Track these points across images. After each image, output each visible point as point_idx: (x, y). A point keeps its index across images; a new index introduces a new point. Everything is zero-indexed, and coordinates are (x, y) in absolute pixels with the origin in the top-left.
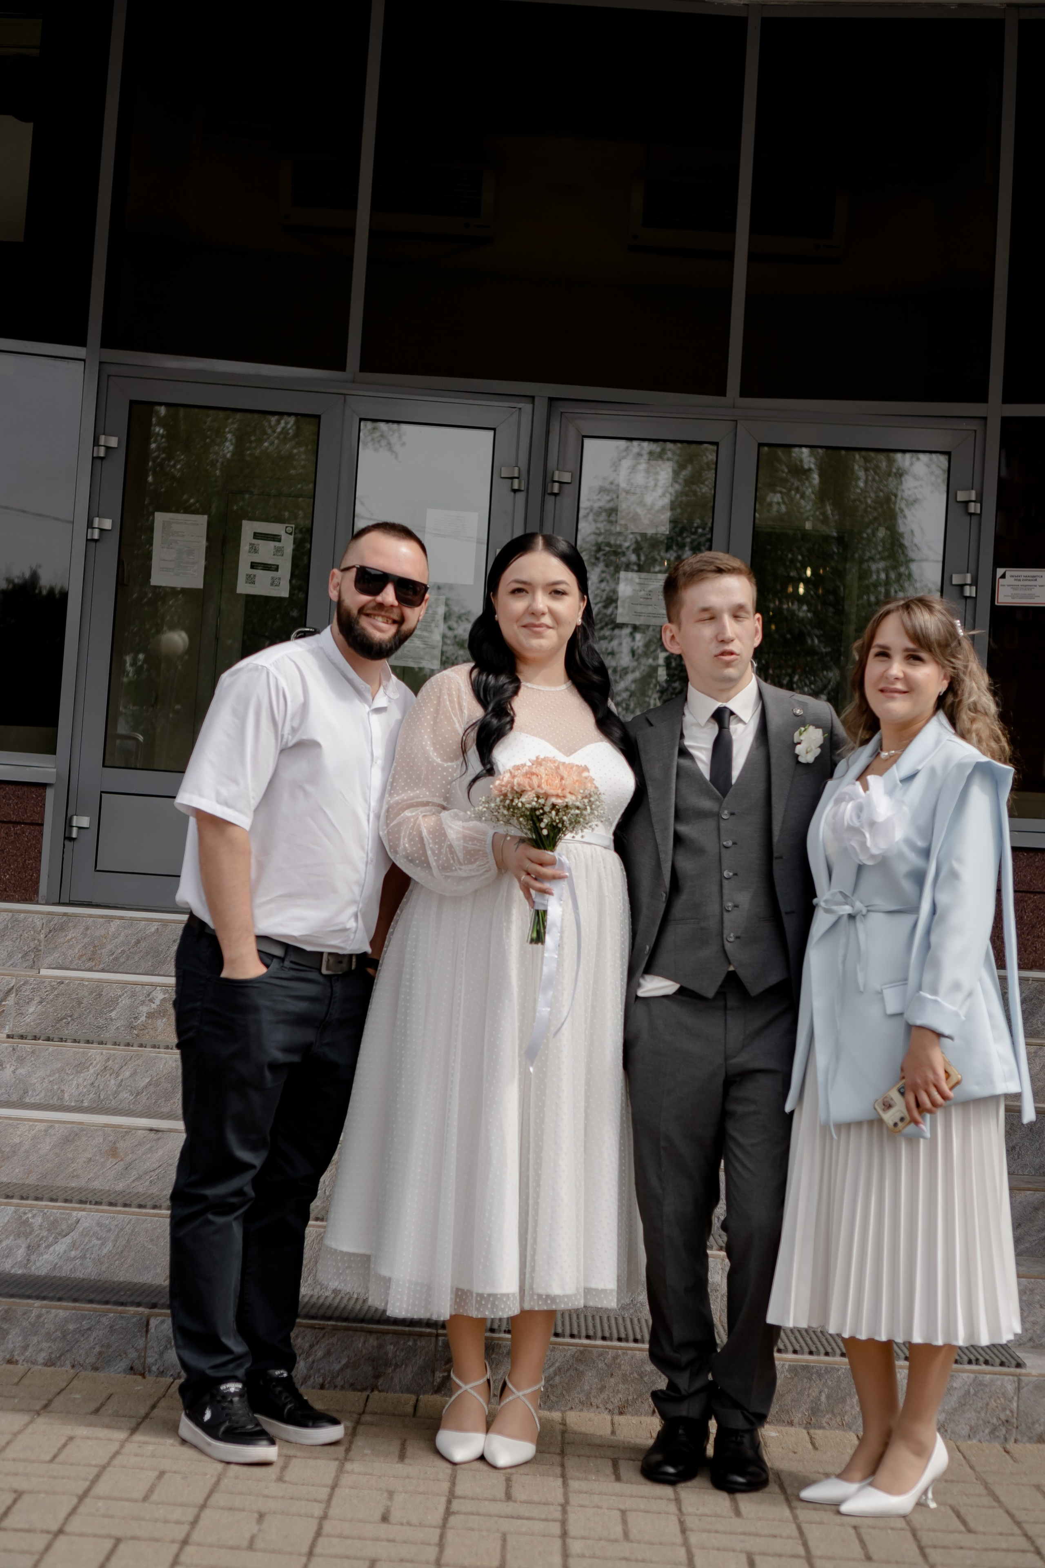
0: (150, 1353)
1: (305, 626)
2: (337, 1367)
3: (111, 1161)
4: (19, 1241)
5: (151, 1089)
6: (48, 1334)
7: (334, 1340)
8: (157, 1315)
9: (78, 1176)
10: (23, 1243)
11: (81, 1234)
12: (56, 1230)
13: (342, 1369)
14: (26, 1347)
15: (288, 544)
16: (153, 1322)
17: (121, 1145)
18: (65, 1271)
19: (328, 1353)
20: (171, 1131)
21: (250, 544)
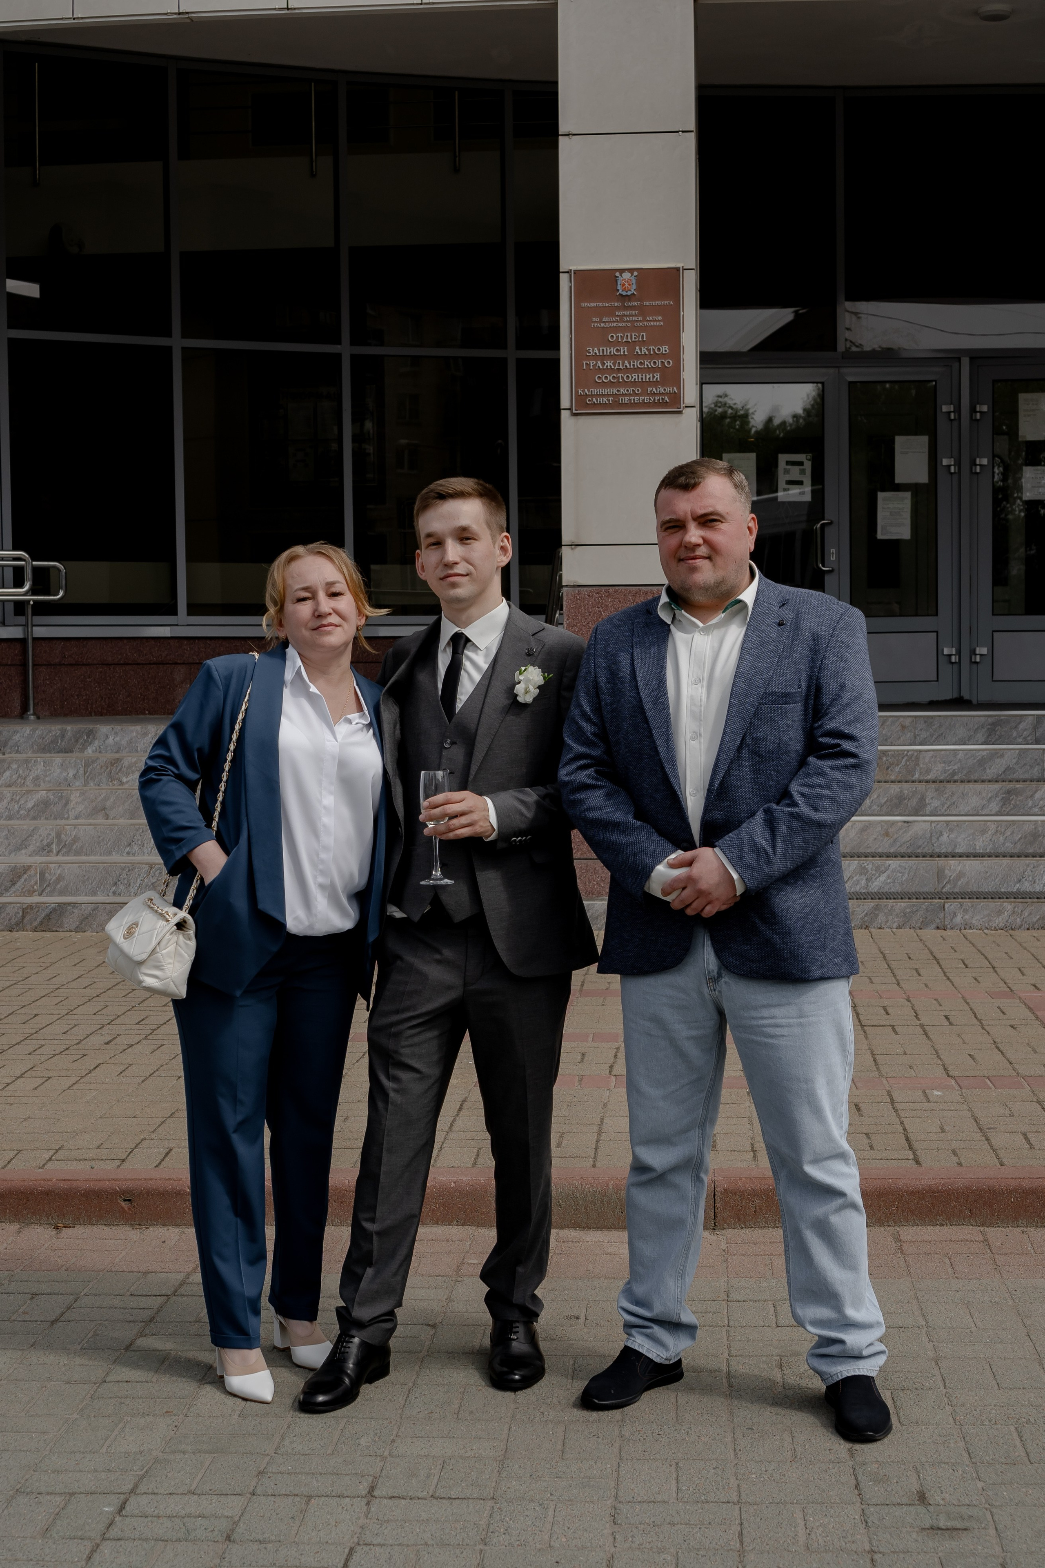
0: (946, 920)
1: (824, 520)
2: (1035, 920)
3: (886, 839)
4: (862, 877)
5: (888, 803)
6: (897, 914)
7: (1033, 908)
8: (948, 902)
9: (870, 847)
10: (864, 878)
11: (892, 872)
12: (879, 871)
13: (1037, 921)
14: (887, 921)
15: (808, 465)
16: (946, 906)
17: (890, 830)
18: (886, 890)
19: (1030, 914)
20: (914, 821)
21: (785, 469)
